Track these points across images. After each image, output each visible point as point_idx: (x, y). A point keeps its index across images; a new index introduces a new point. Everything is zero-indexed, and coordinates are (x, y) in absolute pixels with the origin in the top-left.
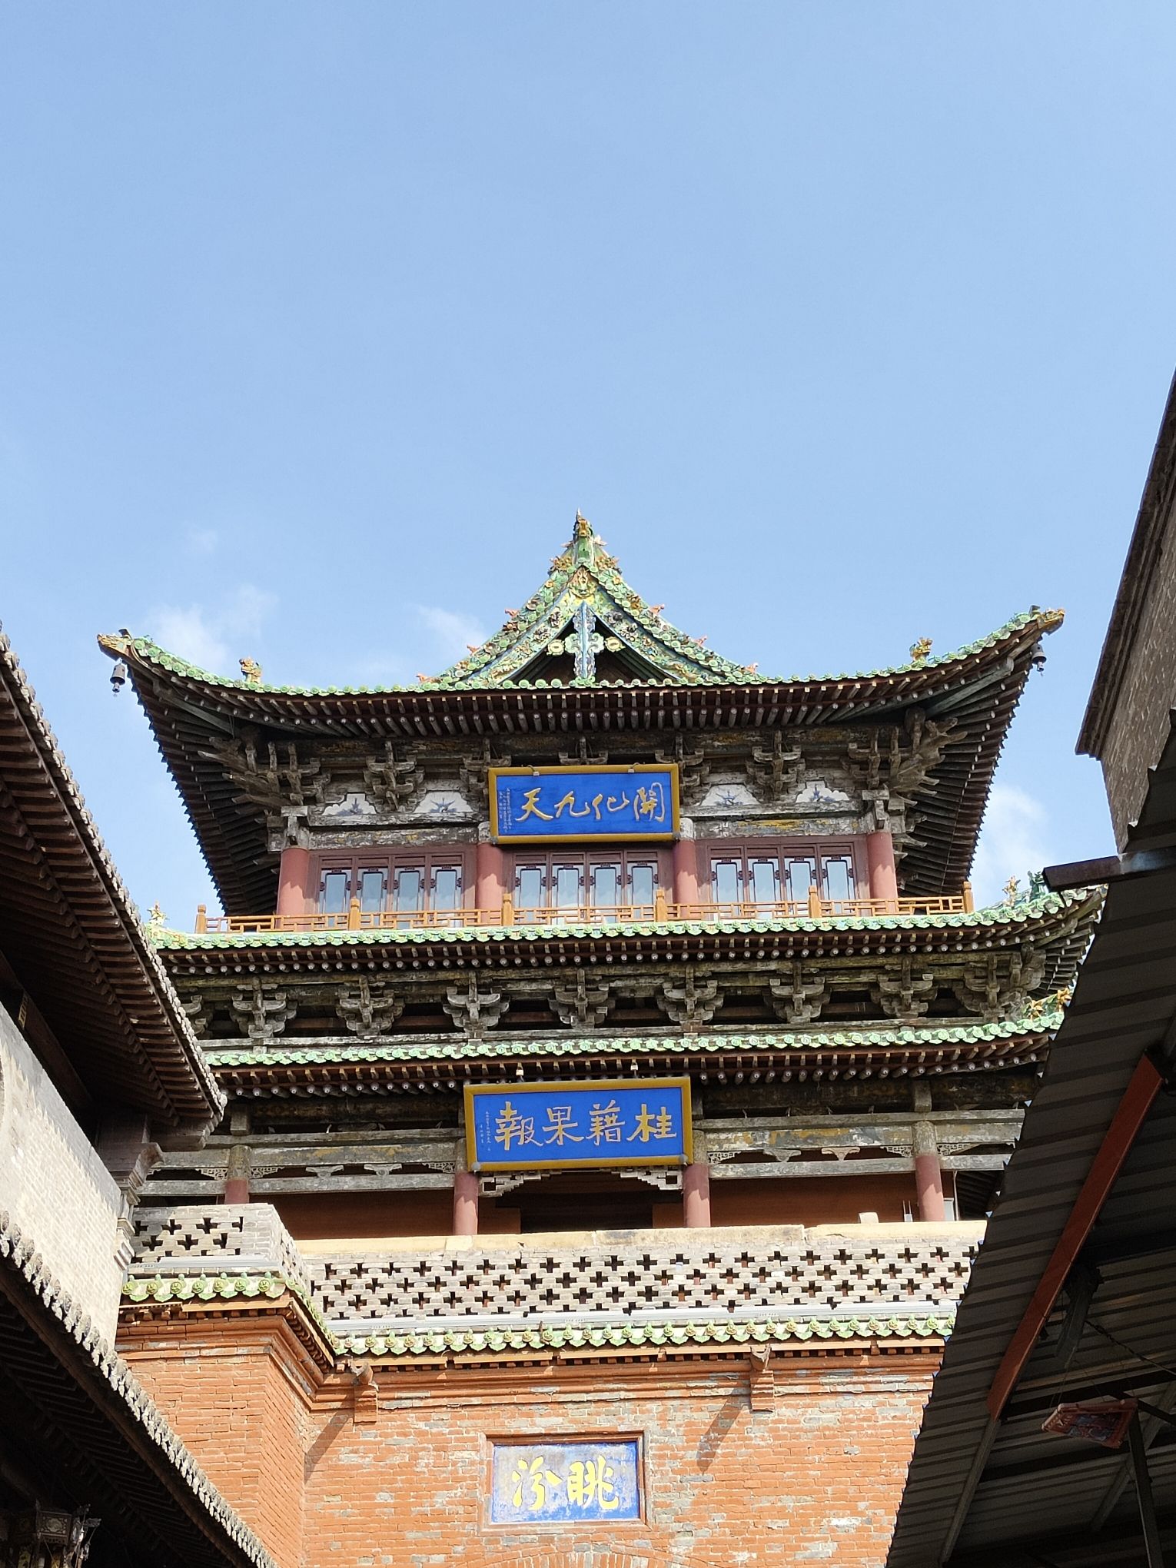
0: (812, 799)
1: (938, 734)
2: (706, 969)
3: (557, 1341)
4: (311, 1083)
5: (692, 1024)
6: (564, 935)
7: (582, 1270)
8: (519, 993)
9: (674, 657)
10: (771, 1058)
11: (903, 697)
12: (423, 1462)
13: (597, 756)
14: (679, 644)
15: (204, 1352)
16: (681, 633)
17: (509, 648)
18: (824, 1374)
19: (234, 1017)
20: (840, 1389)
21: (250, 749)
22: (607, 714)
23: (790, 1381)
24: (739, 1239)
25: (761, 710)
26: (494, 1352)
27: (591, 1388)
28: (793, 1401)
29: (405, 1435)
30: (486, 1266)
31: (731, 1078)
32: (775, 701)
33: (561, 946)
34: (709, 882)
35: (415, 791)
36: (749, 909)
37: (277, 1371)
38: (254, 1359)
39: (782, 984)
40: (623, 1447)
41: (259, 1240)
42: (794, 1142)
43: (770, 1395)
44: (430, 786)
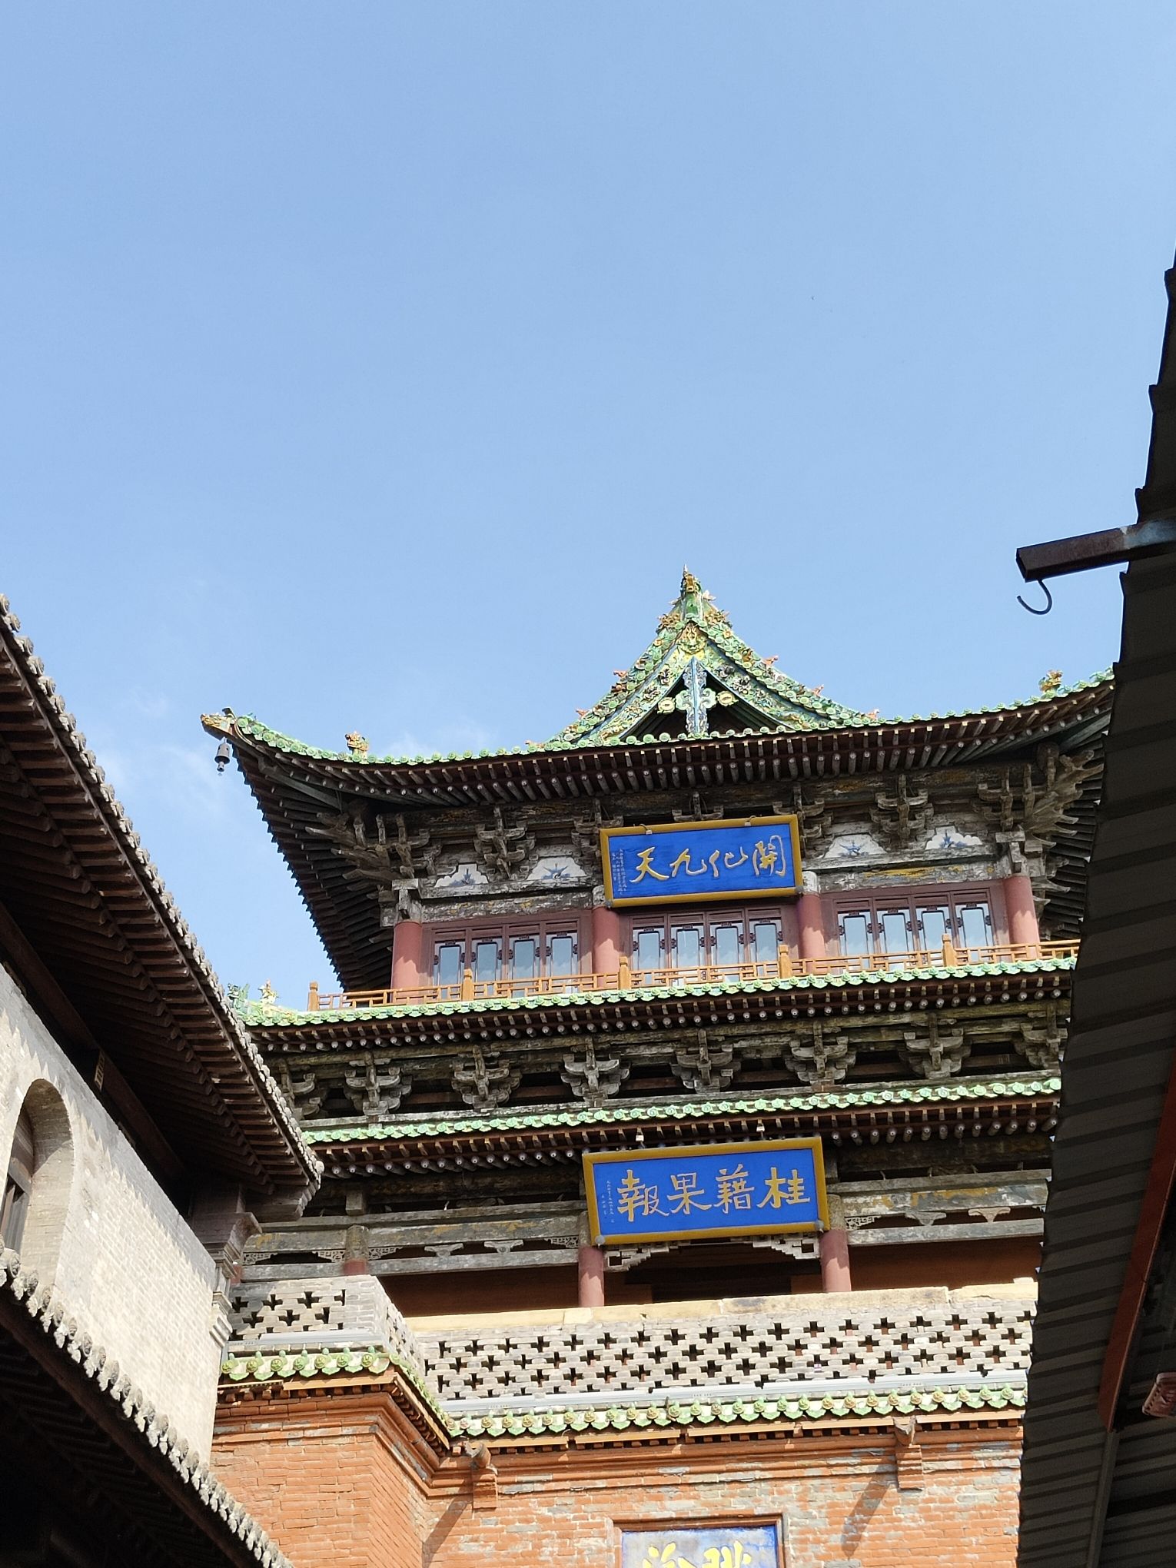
0: (942, 846)
1: (1074, 768)
2: (835, 1024)
3: (684, 1418)
4: (425, 1157)
5: (823, 1083)
6: (681, 994)
7: (709, 1341)
8: (639, 1057)
9: (789, 707)
10: (907, 1113)
11: (1034, 731)
12: (547, 1550)
13: (712, 812)
14: (794, 694)
15: (308, 1433)
16: (797, 683)
17: (618, 708)
18: (978, 1448)
19: (348, 1095)
20: (996, 1463)
21: (358, 823)
22: (719, 766)
23: (940, 1456)
24: (878, 1304)
25: (882, 753)
26: (617, 1431)
27: (723, 1467)
28: (943, 1478)
29: (528, 1521)
30: (607, 1340)
31: (865, 1137)
32: (896, 742)
33: (679, 1005)
34: (836, 936)
35: (527, 858)
36: (881, 960)
37: (385, 1453)
38: (360, 1439)
39: (918, 1038)
40: (760, 1532)
41: (363, 1313)
42: (938, 1203)
43: (919, 1472)
44: (543, 853)
